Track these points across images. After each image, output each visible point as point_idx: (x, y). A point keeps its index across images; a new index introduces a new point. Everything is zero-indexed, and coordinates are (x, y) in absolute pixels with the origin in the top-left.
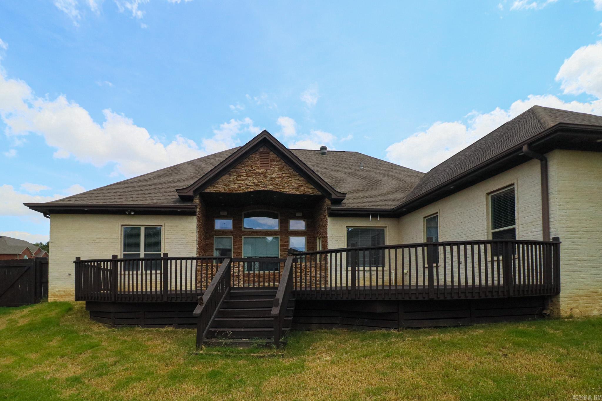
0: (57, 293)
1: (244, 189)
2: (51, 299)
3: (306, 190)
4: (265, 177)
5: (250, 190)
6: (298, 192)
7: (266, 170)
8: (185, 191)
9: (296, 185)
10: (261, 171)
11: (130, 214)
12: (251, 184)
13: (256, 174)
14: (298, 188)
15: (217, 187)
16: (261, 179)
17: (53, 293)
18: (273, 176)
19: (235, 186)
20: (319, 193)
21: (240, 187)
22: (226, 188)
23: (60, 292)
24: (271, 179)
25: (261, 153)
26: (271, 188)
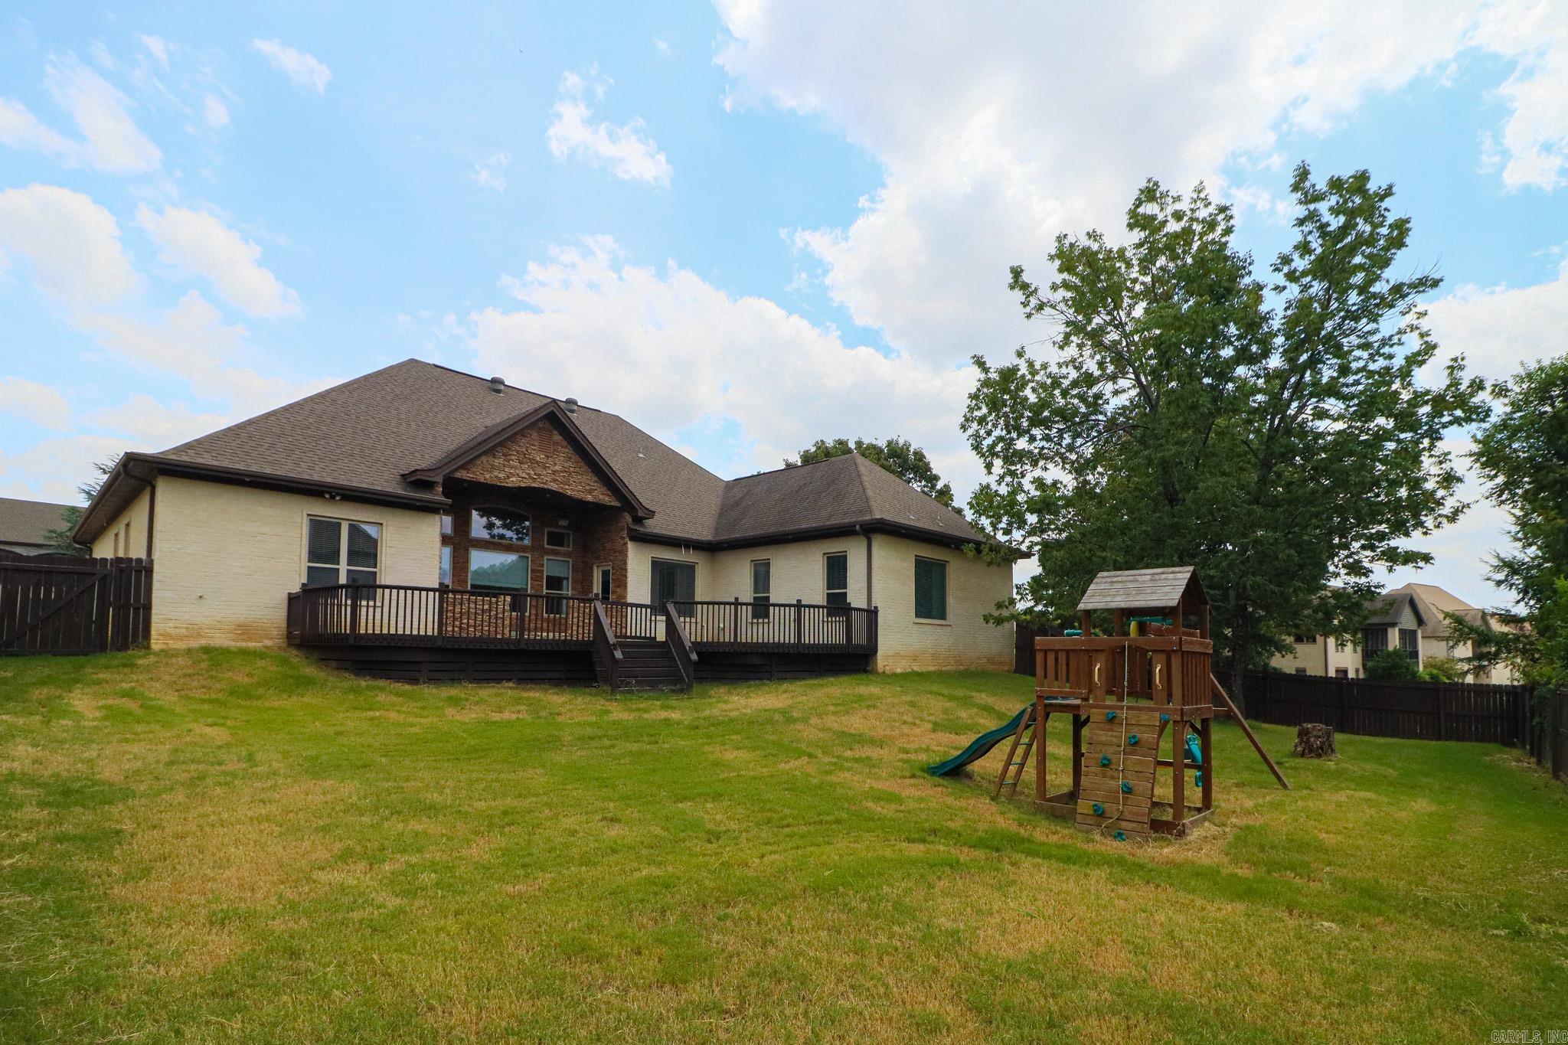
0: (171, 631)
1: (513, 482)
2: (156, 644)
3: (601, 497)
4: (545, 468)
5: (523, 485)
6: (589, 498)
7: (547, 457)
8: (431, 474)
9: (588, 488)
10: (540, 457)
11: (333, 498)
12: (524, 475)
13: (533, 461)
14: (590, 492)
15: (474, 473)
16: (539, 470)
17: (162, 631)
18: (557, 468)
19: (501, 475)
20: (617, 504)
21: (508, 477)
22: (488, 476)
23: (177, 630)
24: (554, 472)
25: (540, 429)
26: (554, 487)
